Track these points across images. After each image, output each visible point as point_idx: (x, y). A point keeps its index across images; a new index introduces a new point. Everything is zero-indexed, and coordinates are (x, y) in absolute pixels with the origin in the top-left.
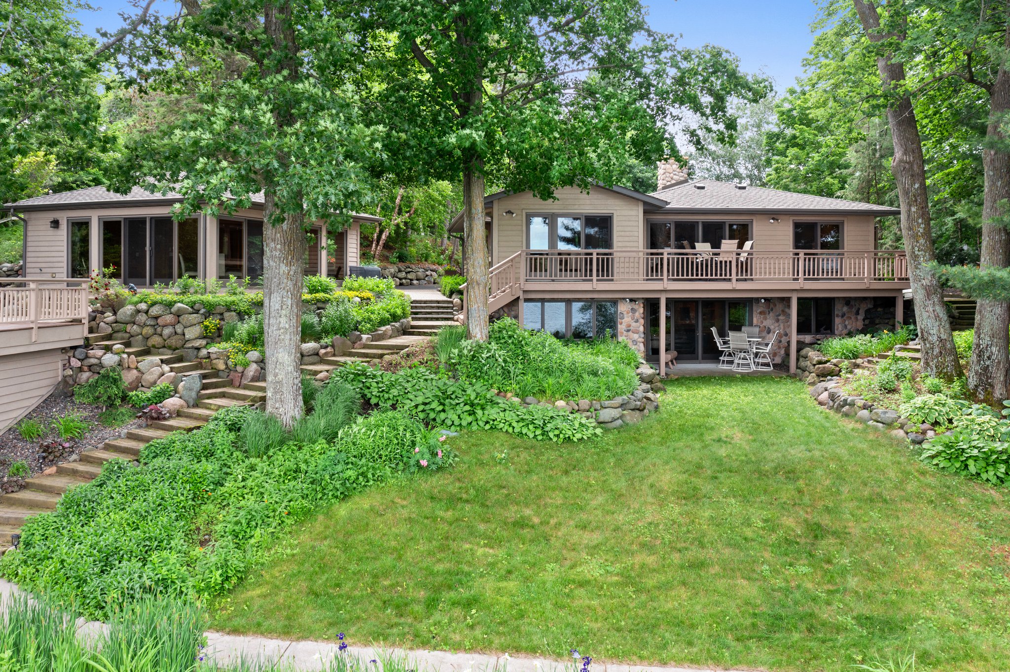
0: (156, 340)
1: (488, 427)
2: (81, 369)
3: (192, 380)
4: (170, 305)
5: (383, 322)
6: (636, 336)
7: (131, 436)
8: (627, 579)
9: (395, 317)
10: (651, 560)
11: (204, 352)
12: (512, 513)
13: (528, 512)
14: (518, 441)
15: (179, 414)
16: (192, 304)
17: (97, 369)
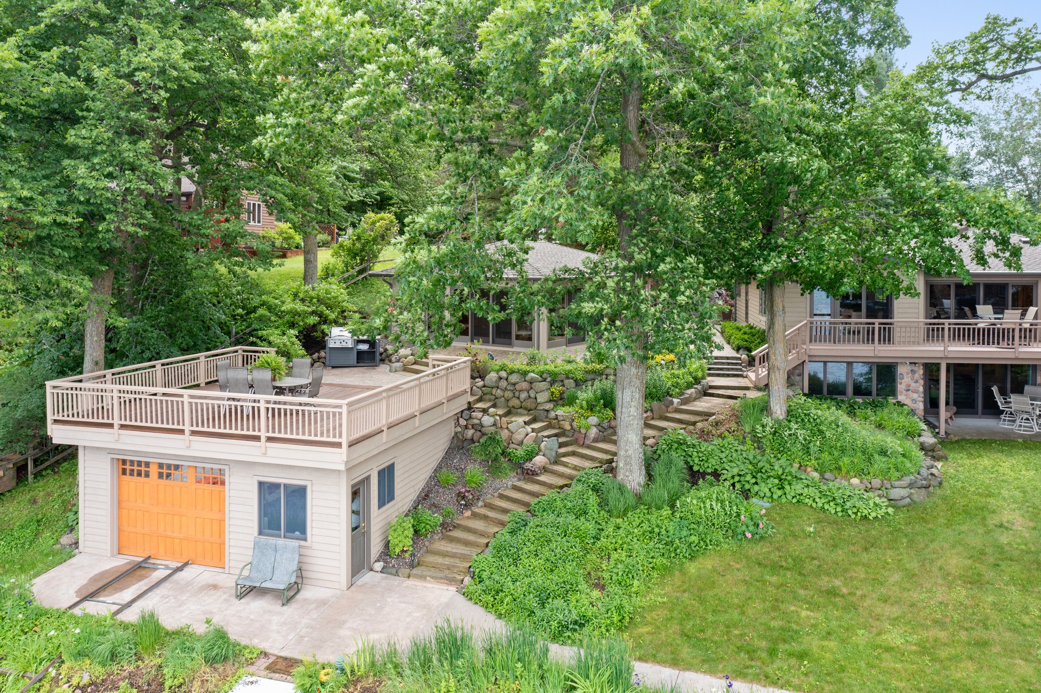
0: (515, 402)
1: (795, 500)
2: (466, 427)
3: (551, 440)
4: (525, 373)
6: (915, 396)
7: (515, 488)
8: (924, 649)
9: (696, 380)
10: (942, 635)
11: (552, 414)
12: (825, 582)
13: (837, 583)
14: (822, 515)
15: (545, 470)
16: (541, 374)
17: (479, 428)
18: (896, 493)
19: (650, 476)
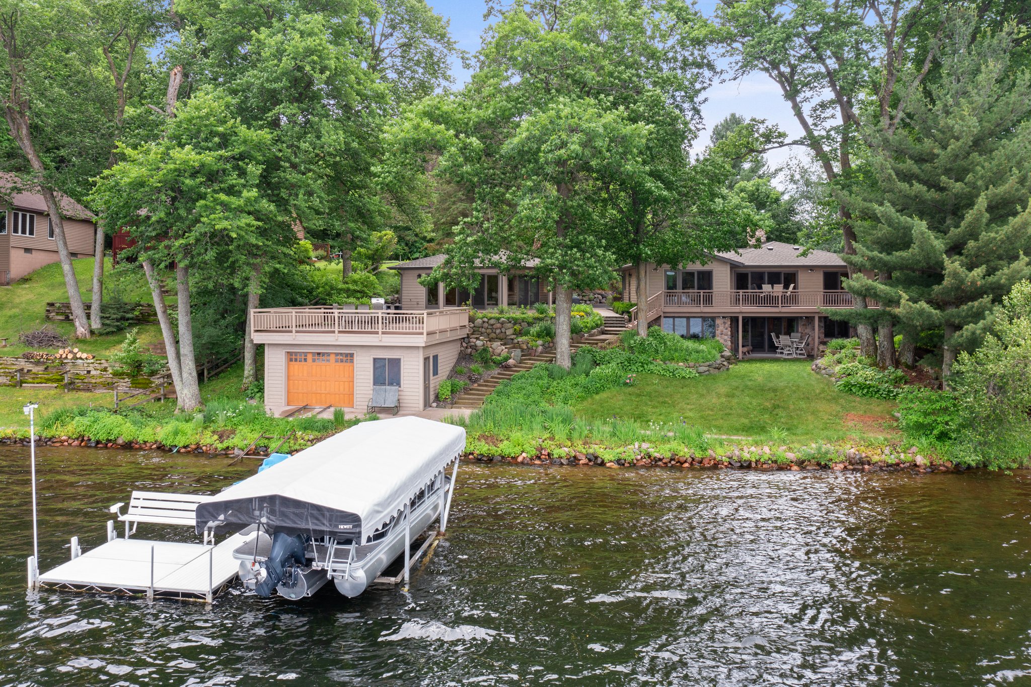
0: (493, 335)
2: (467, 348)
3: (517, 353)
4: (498, 319)
5: (593, 328)
6: (726, 337)
9: (597, 326)
11: (516, 341)
12: (661, 399)
15: (515, 365)
16: (508, 319)
17: (474, 347)
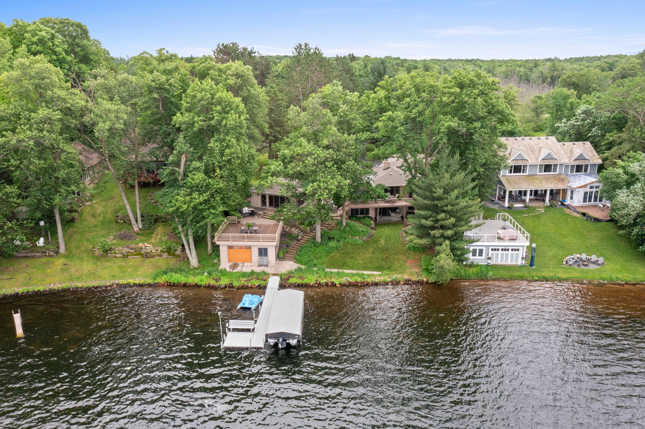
0: (291, 225)
1: (347, 242)
2: (283, 231)
3: (301, 234)
6: (373, 214)
7: (297, 243)
11: (300, 227)
13: (353, 255)
14: (351, 244)
15: (301, 239)
16: (296, 219)
17: (286, 231)
18: (364, 239)
19: (322, 239)
